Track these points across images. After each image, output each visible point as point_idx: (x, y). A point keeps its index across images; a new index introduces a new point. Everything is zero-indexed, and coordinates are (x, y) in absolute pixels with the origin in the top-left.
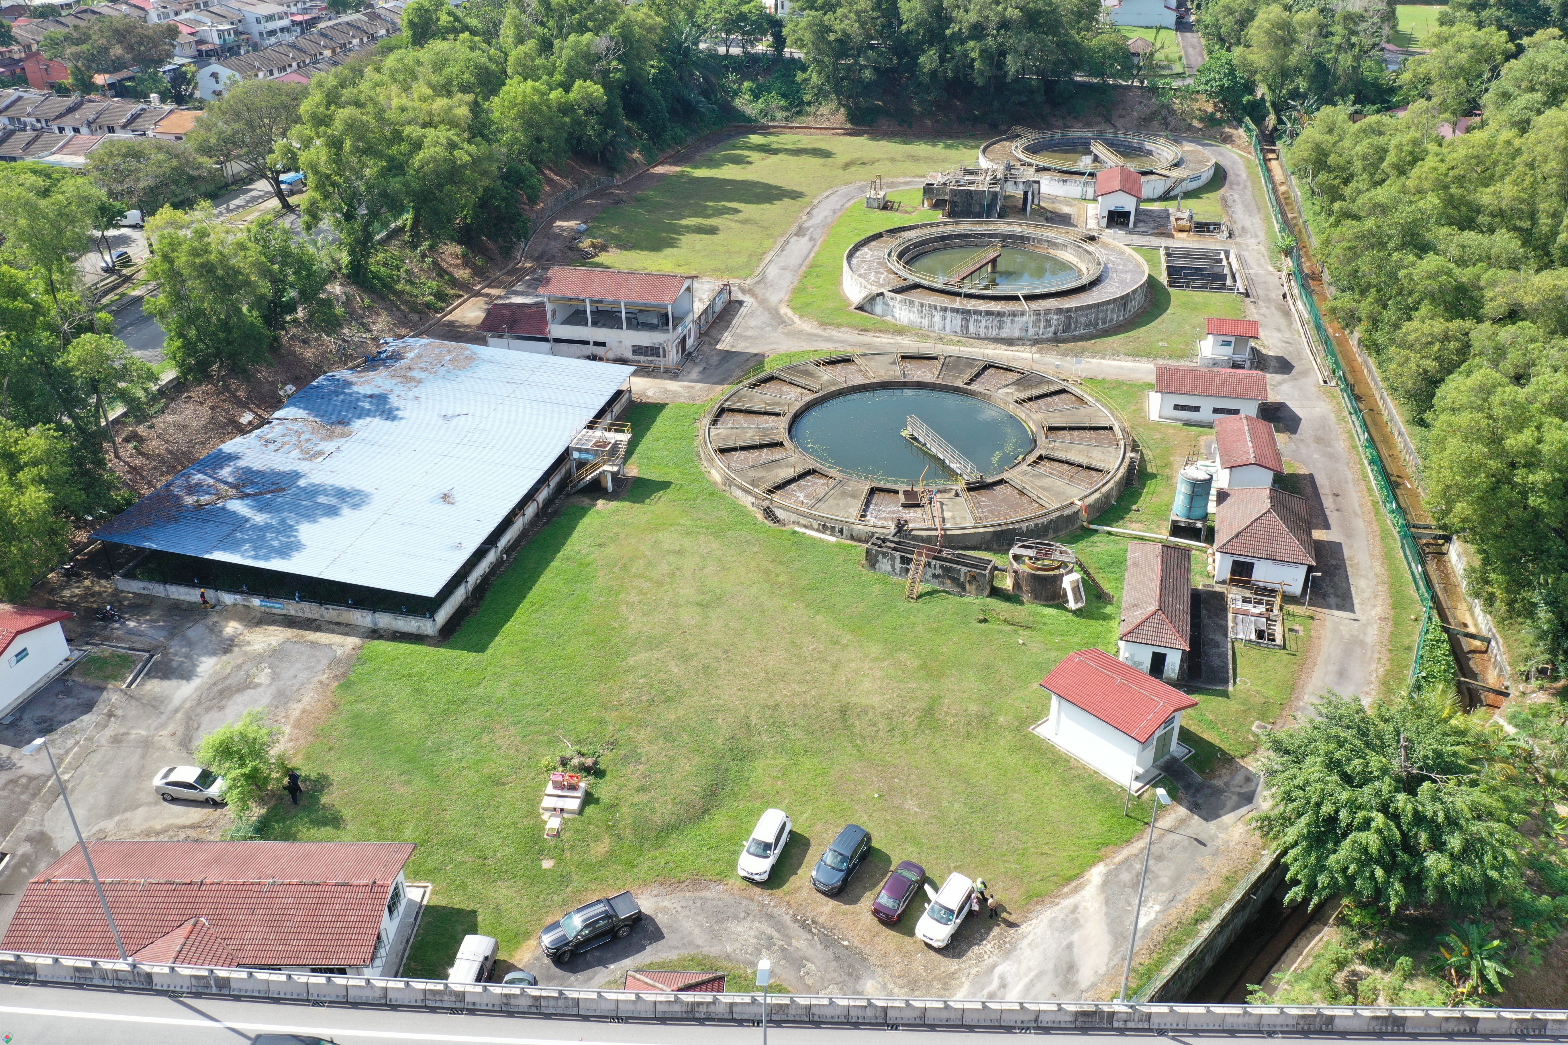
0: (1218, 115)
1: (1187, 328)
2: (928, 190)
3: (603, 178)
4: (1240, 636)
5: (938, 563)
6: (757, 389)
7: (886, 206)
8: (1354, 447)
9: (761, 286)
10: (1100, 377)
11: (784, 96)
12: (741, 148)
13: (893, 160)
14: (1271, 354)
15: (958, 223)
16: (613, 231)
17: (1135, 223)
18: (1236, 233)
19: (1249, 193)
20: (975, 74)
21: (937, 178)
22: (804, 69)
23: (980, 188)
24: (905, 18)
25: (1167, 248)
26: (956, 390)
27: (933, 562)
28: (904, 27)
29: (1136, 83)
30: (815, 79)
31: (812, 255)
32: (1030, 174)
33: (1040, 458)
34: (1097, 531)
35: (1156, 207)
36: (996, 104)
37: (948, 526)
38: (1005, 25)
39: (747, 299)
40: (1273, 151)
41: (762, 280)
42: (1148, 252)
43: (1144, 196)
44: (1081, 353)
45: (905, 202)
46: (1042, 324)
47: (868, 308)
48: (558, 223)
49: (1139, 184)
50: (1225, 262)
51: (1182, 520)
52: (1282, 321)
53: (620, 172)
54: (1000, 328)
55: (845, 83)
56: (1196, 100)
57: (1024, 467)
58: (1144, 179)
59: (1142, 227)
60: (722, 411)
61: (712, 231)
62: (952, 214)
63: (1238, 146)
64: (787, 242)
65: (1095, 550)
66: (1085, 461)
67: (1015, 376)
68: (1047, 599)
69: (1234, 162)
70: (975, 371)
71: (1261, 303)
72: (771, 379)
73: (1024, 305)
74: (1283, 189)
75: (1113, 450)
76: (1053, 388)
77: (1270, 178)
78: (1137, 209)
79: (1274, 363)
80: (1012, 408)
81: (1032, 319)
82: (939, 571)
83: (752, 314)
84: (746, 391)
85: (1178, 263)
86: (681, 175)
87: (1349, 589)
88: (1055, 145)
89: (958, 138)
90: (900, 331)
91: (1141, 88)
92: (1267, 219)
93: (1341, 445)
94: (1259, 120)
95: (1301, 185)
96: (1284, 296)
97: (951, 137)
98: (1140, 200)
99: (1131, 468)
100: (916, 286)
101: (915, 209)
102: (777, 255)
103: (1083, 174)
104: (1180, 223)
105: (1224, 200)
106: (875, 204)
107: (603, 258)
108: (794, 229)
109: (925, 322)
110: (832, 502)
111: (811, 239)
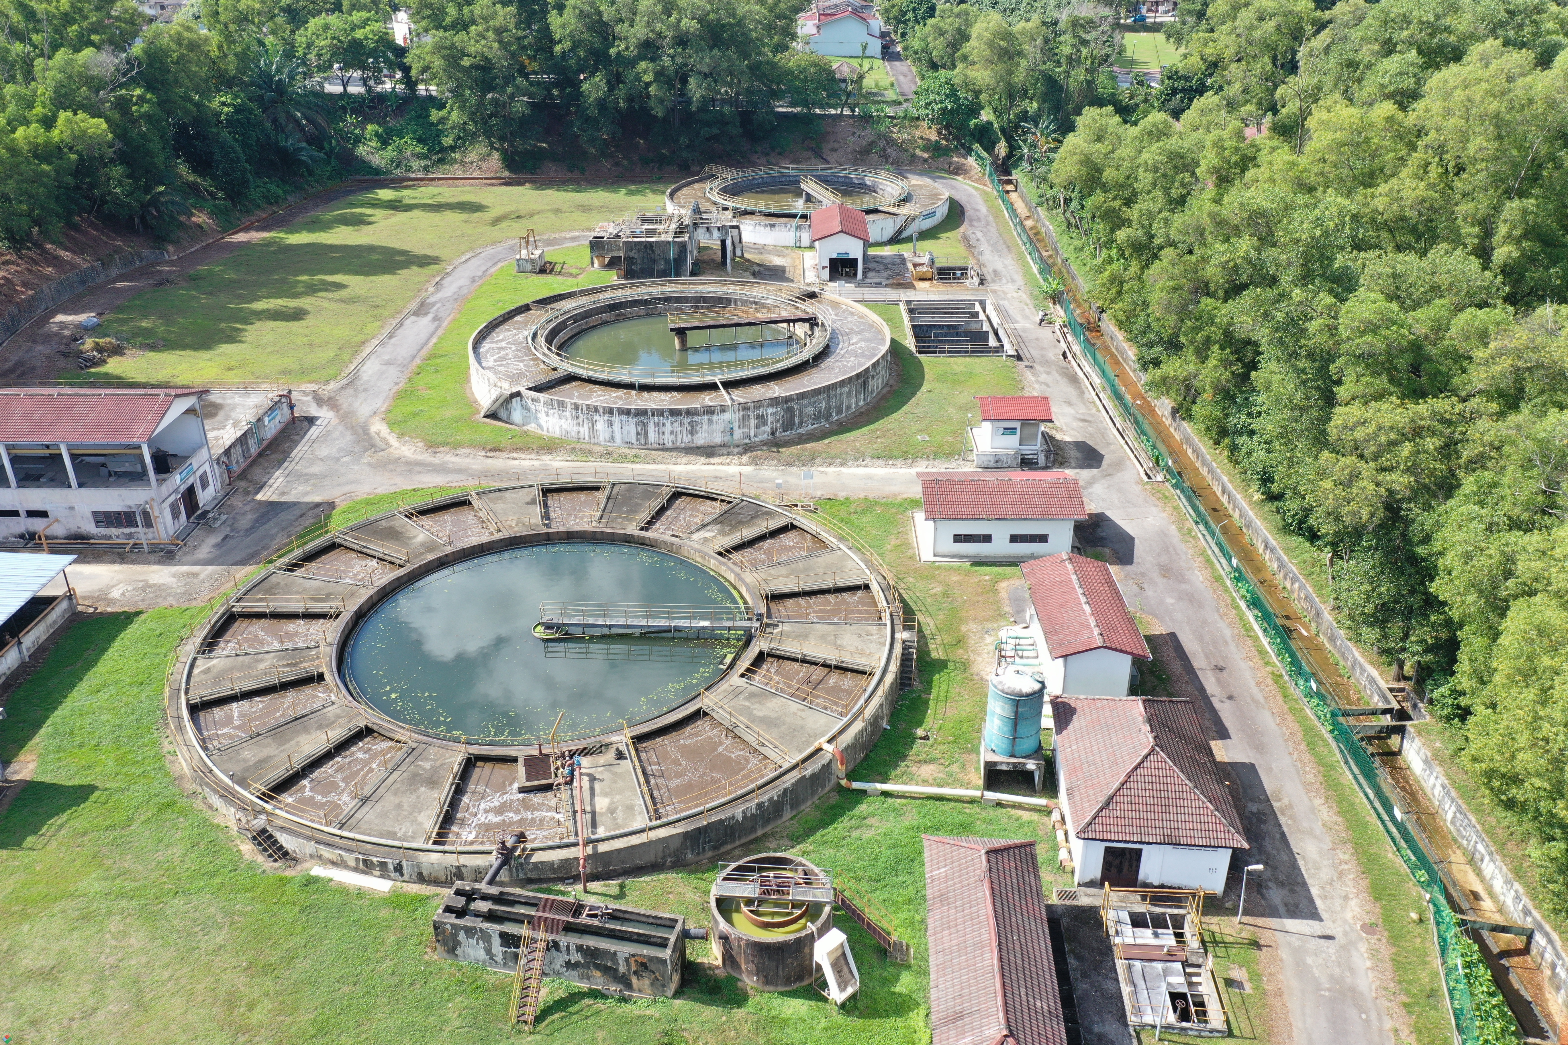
0: (943, 142)
1: (951, 410)
2: (597, 245)
3: (146, 252)
4: (1148, 1019)
5: (574, 940)
6: (299, 572)
7: (544, 269)
8: (1218, 579)
9: (349, 391)
10: (842, 495)
11: (420, 140)
12: (361, 206)
13: (557, 211)
14: (1068, 439)
15: (633, 286)
16: (144, 324)
17: (864, 273)
18: (988, 277)
19: (993, 230)
20: (652, 103)
21: (607, 228)
22: (441, 106)
23: (663, 238)
24: (557, 36)
25: (908, 302)
26: (628, 540)
27: (564, 940)
28: (558, 49)
29: (847, 112)
30: (455, 117)
31: (434, 340)
32: (727, 219)
33: (761, 658)
34: (864, 792)
35: (887, 251)
36: (684, 140)
37: (601, 832)
38: (682, 41)
39: (324, 414)
40: (1010, 182)
41: (352, 382)
42: (885, 308)
43: (872, 240)
44: (811, 460)
45: (570, 262)
46: (753, 422)
47: (503, 414)
48: (60, 318)
49: (864, 224)
50: (982, 316)
51: (1003, 760)
52: (1070, 391)
53: (176, 242)
54: (692, 432)
55: (494, 121)
56: (917, 127)
57: (734, 679)
58: (870, 218)
59: (873, 278)
60: (229, 620)
61: (298, 315)
62: (630, 274)
63: (970, 178)
64: (401, 324)
65: (867, 834)
66: (831, 656)
67: (717, 508)
68: (788, 981)
69: (969, 196)
70: (655, 505)
71: (1037, 367)
72: (332, 547)
73: (724, 396)
74: (1029, 223)
75: (873, 629)
76: (774, 524)
77: (1013, 213)
78: (865, 255)
79: (1074, 453)
80: (713, 563)
81: (737, 416)
82: (576, 957)
83: (323, 438)
84: (281, 577)
85: (925, 320)
86: (268, 243)
87: (1294, 866)
88: (759, 185)
89: (641, 182)
90: (549, 446)
91: (853, 116)
92: (1021, 259)
93: (1199, 577)
94: (989, 147)
95: (1053, 218)
96: (1064, 355)
97: (633, 182)
98: (867, 244)
99: (906, 659)
100: (570, 378)
101: (583, 270)
102: (382, 343)
103: (794, 216)
104: (919, 269)
105: (966, 239)
106: (529, 267)
107: (114, 366)
108: (414, 306)
109: (585, 431)
110: (390, 800)
111: (436, 319)
